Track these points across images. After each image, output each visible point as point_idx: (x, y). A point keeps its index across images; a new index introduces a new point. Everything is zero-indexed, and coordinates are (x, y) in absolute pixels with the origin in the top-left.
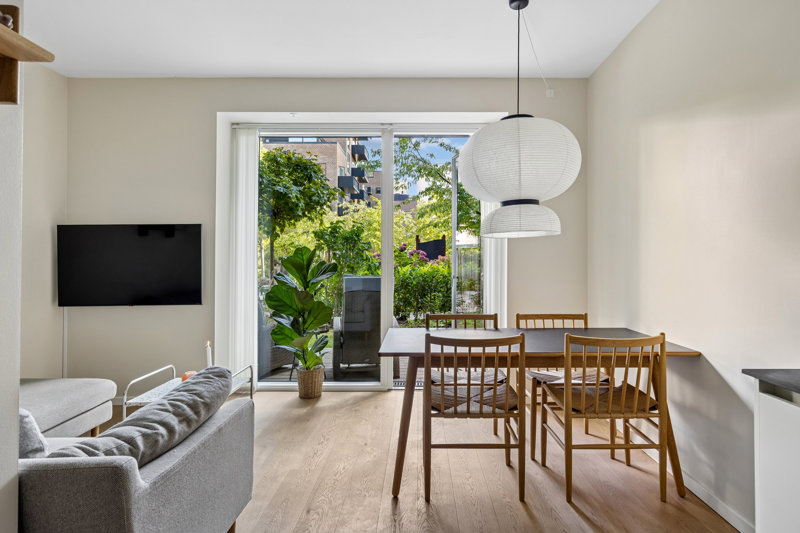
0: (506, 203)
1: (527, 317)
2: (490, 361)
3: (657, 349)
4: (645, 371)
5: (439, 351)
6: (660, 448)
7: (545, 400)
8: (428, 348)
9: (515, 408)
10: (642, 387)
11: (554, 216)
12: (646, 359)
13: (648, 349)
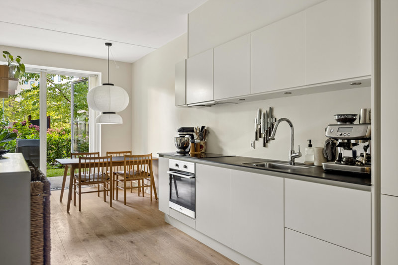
0: (104, 113)
1: (110, 153)
2: (101, 165)
3: (150, 158)
4: (147, 165)
5: (84, 162)
6: (151, 186)
7: (117, 179)
8: (80, 161)
9: (109, 179)
10: (146, 171)
11: (121, 118)
12: (147, 161)
13: (147, 158)
